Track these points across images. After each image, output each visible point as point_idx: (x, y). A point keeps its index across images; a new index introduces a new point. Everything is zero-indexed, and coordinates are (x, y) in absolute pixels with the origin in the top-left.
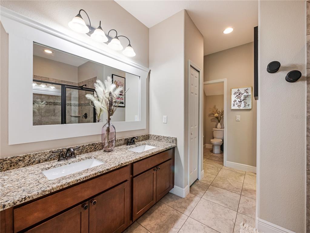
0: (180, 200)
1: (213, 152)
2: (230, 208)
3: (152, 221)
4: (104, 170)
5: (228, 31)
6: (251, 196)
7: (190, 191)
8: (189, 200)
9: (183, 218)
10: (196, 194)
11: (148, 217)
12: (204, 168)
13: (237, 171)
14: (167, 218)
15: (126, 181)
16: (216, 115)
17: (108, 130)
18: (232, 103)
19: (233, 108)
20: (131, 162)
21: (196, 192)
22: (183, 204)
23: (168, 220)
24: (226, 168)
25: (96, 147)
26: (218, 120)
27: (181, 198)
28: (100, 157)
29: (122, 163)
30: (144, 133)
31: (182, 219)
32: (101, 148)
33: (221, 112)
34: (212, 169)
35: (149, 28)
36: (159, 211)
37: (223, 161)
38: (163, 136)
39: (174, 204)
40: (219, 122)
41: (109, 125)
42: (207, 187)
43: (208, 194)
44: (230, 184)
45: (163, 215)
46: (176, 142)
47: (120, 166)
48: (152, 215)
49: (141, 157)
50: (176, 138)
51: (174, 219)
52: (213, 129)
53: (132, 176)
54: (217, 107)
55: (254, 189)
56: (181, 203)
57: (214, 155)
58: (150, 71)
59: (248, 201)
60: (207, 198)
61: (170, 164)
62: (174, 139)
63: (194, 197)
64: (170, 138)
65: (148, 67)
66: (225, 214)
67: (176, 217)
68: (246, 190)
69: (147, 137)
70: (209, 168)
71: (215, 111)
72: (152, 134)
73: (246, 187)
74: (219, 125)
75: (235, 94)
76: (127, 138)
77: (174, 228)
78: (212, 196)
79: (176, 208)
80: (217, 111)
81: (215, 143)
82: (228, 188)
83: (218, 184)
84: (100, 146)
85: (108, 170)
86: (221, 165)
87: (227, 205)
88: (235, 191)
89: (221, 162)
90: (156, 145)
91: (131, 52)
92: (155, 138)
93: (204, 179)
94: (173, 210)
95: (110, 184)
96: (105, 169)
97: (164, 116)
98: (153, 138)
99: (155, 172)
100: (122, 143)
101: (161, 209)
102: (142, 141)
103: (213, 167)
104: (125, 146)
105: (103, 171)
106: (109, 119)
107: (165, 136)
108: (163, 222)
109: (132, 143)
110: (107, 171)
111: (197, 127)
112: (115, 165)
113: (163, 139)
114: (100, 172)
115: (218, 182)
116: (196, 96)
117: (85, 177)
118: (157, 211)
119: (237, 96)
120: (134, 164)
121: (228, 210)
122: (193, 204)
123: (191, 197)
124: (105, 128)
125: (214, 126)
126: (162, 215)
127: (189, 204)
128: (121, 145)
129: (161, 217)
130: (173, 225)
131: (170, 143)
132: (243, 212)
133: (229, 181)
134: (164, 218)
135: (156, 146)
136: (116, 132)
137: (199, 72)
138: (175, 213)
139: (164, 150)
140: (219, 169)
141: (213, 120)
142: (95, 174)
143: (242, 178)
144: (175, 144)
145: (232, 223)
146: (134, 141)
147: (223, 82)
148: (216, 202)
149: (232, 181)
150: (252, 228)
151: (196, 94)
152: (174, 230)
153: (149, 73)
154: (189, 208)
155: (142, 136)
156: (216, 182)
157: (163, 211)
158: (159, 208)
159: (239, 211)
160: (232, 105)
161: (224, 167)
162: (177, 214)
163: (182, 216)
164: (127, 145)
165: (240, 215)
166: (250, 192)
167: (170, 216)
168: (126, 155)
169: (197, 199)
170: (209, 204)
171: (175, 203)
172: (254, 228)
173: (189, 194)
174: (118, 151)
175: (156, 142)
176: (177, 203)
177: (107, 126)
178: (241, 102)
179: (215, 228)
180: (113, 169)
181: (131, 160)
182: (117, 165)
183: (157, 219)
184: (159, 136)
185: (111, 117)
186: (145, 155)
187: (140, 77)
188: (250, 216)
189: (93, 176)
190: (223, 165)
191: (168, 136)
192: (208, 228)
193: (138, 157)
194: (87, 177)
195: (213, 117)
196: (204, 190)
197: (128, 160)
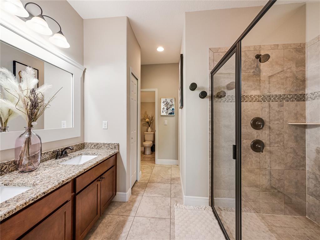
0: (124, 205)
1: (145, 154)
2: (166, 196)
3: (98, 238)
4: (38, 195)
5: (160, 49)
6: (177, 182)
7: (132, 193)
8: (133, 201)
9: (130, 220)
10: (138, 194)
11: (92, 236)
12: (142, 169)
13: (166, 166)
14: (114, 227)
15: (67, 202)
16: (147, 120)
17: (28, 141)
18: (162, 110)
19: (162, 114)
20: (74, 177)
21: (137, 192)
22: (128, 208)
23: (115, 229)
24: (158, 166)
25: (4, 168)
26: (149, 124)
27: (125, 202)
28: (18, 181)
29: (63, 180)
30: (78, 142)
31: (129, 222)
32: (13, 170)
33: (151, 117)
34: (147, 169)
35: (83, 18)
36: (103, 224)
37: (154, 160)
38: (103, 143)
39: (118, 211)
40: (149, 126)
41: (30, 134)
42: (145, 185)
43: (148, 191)
44: (162, 177)
45: (109, 226)
46: (119, 147)
47: (60, 185)
48: (96, 232)
49: (86, 169)
50: (119, 144)
51: (121, 225)
52: (145, 133)
53: (74, 193)
54: (148, 113)
55: (179, 177)
56: (126, 207)
57: (146, 156)
58: (85, 69)
59: (176, 187)
60: (147, 194)
61: (113, 171)
62: (116, 145)
63: (137, 197)
64: (112, 144)
65: (83, 64)
66: (163, 203)
67: (123, 222)
68: (174, 179)
69: (82, 147)
70: (144, 168)
71: (146, 116)
72: (89, 142)
73: (173, 177)
74: (149, 129)
75: (164, 102)
76: (56, 150)
77: (122, 233)
78: (151, 192)
79: (122, 214)
80: (147, 116)
81: (147, 145)
82: (162, 181)
83: (154, 180)
84: (11, 166)
85: (44, 193)
86: (153, 164)
87: (163, 195)
88: (167, 182)
89: (153, 162)
90: (96, 153)
91: (62, 42)
92: (92, 146)
93: (142, 179)
94: (118, 217)
95: (47, 211)
96: (41, 193)
97: (103, 121)
98: (89, 146)
99: (99, 183)
100: (48, 157)
101: (106, 221)
102: (75, 151)
103: (147, 167)
104: (53, 161)
105: (37, 197)
106: (30, 126)
107: (105, 142)
108: (110, 233)
109: (63, 155)
110: (43, 195)
111: (136, 131)
112: (54, 185)
113: (103, 146)
114: (32, 199)
115: (154, 179)
116: (135, 102)
117: (8, 213)
118: (101, 225)
119: (165, 104)
120: (77, 179)
121: (164, 199)
122: (136, 204)
123: (133, 199)
124: (23, 139)
125: (146, 131)
126: (107, 227)
127: (133, 206)
128: (46, 160)
129: (108, 228)
130: (121, 230)
131: (111, 150)
132: (174, 196)
133: (162, 176)
134: (111, 228)
135: (97, 155)
136: (42, 143)
137: (137, 79)
138: (122, 219)
139: (108, 157)
140: (153, 167)
141: (144, 125)
142: (25, 203)
143: (170, 171)
144: (117, 150)
145: (169, 207)
146: (66, 153)
147: (155, 92)
148: (155, 195)
149: (163, 175)
150: (182, 205)
151: (135, 100)
152: (123, 235)
153: (84, 72)
154: (134, 208)
155: (76, 145)
156: (152, 179)
157: (108, 222)
158: (103, 222)
159: (172, 196)
160: (162, 112)
161: (156, 165)
162: (123, 219)
163: (128, 219)
164: (56, 159)
165: (173, 198)
166: (176, 180)
167: (117, 224)
168: (63, 171)
169: (139, 198)
170: (150, 199)
171: (120, 210)
172: (182, 204)
173: (131, 196)
174: (46, 169)
175: (95, 151)
176: (122, 209)
177: (27, 136)
178: (168, 109)
179: (158, 216)
180: (52, 190)
181: (74, 174)
182: (57, 184)
183: (103, 233)
184: (97, 144)
185: (33, 123)
186: (90, 166)
187: (72, 74)
188: (179, 197)
189: (21, 207)
190: (155, 163)
191: (109, 143)
192: (152, 219)
193: (81, 170)
194: (11, 212)
195: (144, 122)
196: (143, 189)
197: (71, 175)
